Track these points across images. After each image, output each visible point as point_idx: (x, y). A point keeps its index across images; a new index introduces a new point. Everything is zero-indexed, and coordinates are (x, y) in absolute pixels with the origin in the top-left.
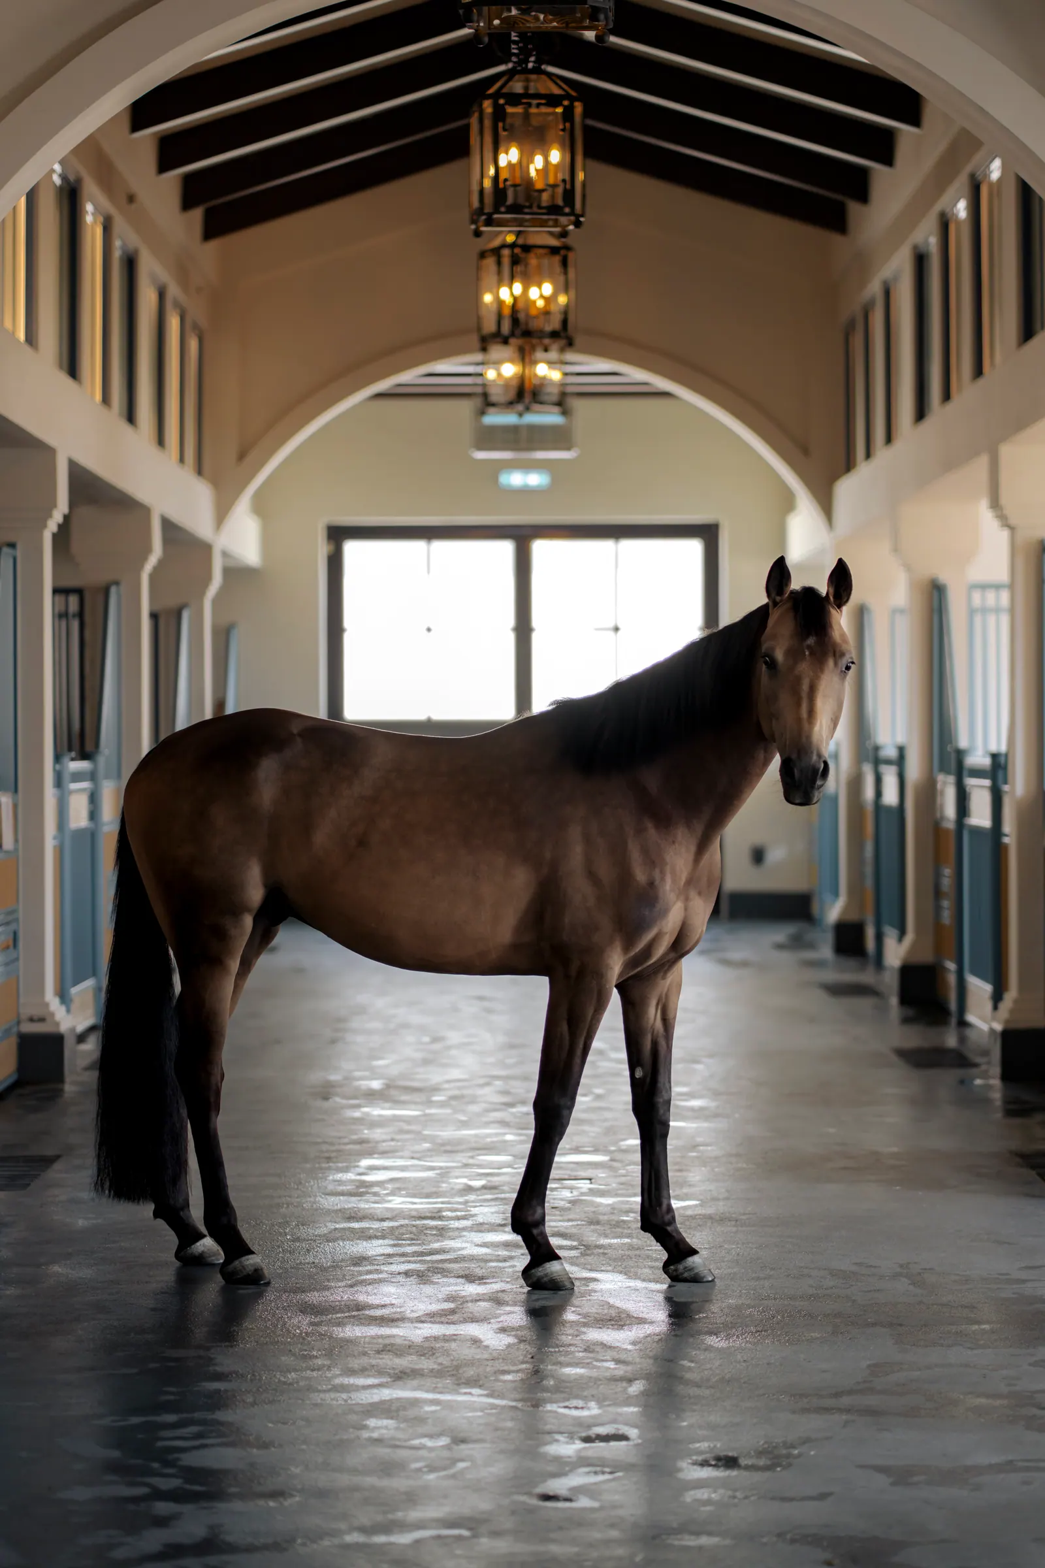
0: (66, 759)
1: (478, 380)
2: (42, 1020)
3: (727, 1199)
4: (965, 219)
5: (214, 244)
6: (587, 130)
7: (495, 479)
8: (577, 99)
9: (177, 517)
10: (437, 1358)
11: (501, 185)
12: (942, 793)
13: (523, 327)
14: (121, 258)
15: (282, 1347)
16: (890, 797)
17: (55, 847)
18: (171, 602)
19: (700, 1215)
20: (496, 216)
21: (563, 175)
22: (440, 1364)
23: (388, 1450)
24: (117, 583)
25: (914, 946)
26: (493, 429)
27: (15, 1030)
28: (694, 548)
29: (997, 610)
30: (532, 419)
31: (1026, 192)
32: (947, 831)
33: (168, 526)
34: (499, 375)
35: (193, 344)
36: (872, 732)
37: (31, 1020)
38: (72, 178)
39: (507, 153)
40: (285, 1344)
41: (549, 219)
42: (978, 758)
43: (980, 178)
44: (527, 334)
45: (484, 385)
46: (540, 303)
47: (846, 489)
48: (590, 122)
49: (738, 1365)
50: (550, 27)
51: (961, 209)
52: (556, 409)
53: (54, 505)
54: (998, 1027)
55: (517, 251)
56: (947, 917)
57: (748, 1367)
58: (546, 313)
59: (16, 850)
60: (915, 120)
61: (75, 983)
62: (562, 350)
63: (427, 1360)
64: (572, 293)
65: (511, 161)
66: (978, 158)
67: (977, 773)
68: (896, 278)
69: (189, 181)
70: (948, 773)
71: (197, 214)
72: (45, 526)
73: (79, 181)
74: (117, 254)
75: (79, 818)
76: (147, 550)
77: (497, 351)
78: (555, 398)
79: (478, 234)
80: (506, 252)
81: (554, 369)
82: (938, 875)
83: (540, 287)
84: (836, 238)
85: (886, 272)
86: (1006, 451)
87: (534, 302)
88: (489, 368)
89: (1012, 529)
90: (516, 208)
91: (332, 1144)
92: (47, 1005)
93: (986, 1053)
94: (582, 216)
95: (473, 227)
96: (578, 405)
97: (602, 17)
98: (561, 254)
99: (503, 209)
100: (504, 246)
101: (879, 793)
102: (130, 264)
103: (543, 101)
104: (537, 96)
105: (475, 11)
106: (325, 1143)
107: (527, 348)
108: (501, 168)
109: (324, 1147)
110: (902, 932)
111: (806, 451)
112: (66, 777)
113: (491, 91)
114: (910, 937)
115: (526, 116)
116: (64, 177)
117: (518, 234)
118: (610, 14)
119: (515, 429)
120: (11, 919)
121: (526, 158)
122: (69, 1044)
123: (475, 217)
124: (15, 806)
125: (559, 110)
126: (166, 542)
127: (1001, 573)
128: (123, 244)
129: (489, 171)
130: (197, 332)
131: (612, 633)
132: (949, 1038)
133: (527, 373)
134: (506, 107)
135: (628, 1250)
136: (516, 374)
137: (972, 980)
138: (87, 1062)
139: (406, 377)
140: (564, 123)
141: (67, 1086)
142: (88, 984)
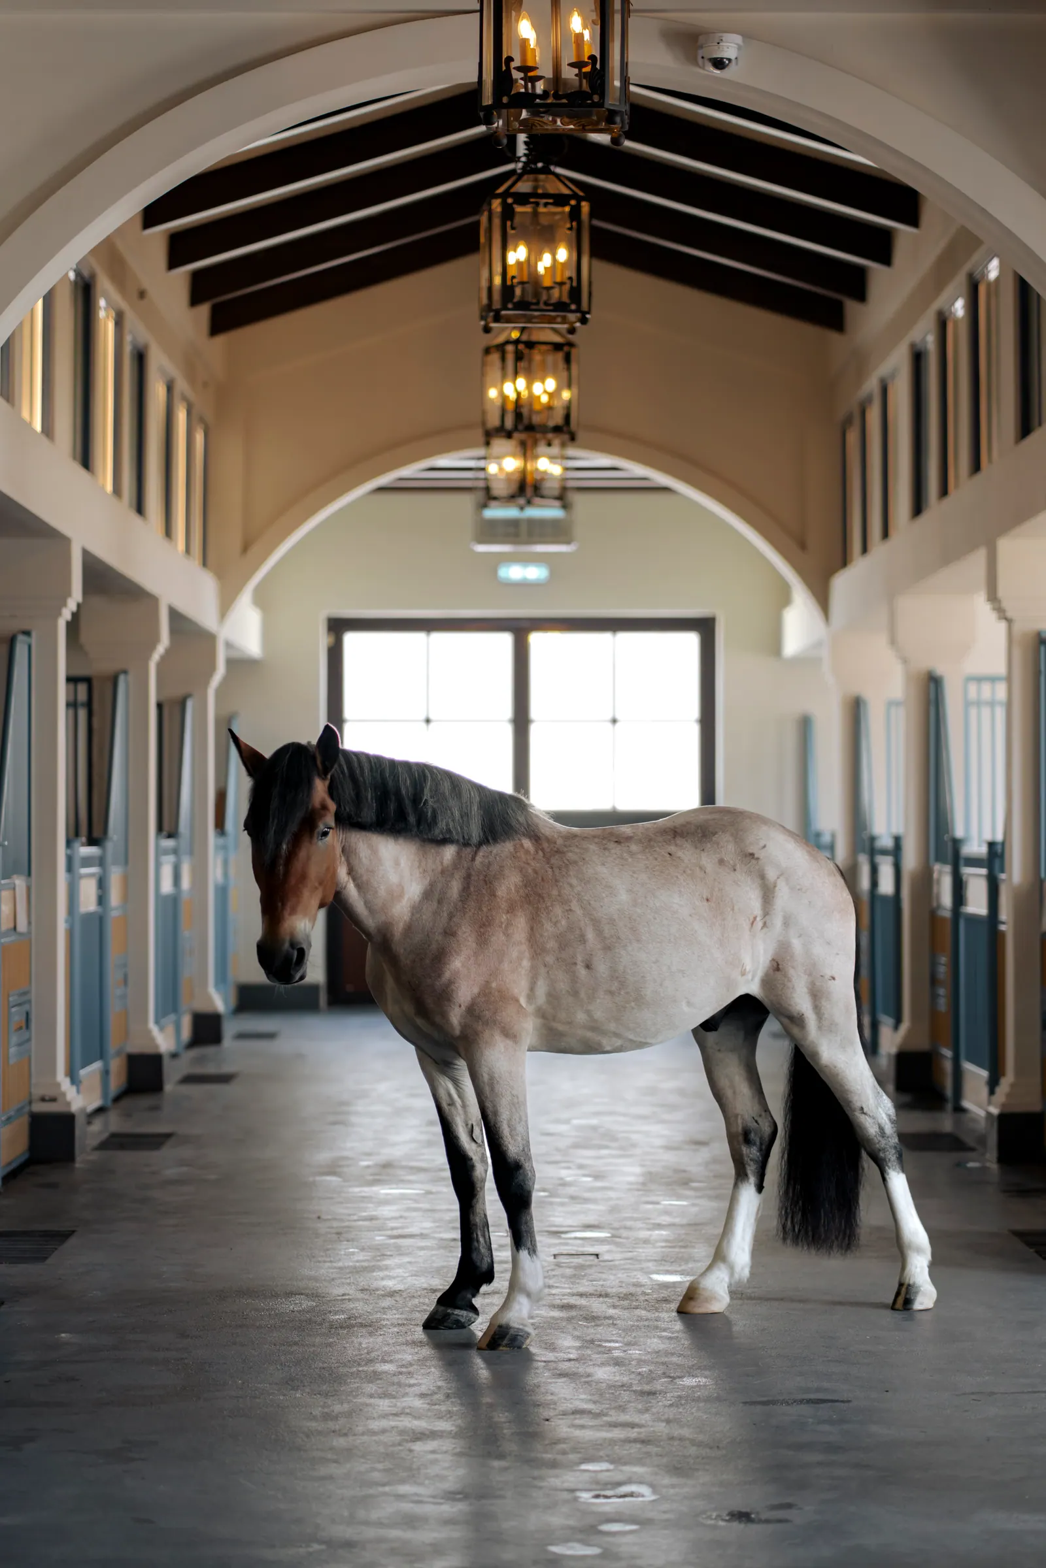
0: (76, 845)
1: (481, 475)
2: (53, 1100)
4: (963, 317)
5: (221, 339)
6: (594, 230)
7: (495, 572)
8: (583, 199)
9: (183, 607)
11: (509, 283)
12: (939, 882)
13: (526, 421)
14: (132, 355)
15: (303, 1409)
16: (886, 886)
17: (66, 930)
18: (176, 692)
20: (503, 312)
21: (571, 272)
23: (411, 1505)
24: (125, 672)
25: (910, 1032)
26: (493, 523)
27: (27, 1109)
28: (690, 641)
29: (992, 704)
30: (533, 512)
31: (1024, 289)
32: (943, 919)
33: (176, 616)
34: (501, 469)
35: (199, 438)
36: (868, 824)
37: (43, 1099)
38: (86, 273)
39: (515, 251)
40: (306, 1407)
41: (558, 316)
42: (975, 848)
43: (978, 277)
44: (530, 428)
45: (486, 479)
46: (544, 399)
47: (842, 584)
48: (596, 223)
49: (748, 1428)
50: (566, 129)
51: (959, 308)
52: (557, 503)
53: (68, 593)
54: (995, 1111)
55: (521, 347)
56: (943, 1004)
57: (757, 1430)
58: (549, 408)
59: (29, 932)
60: (914, 221)
61: (83, 1067)
62: (563, 445)
64: (575, 389)
65: (519, 259)
66: (976, 257)
67: (974, 862)
68: (893, 375)
69: (197, 278)
70: (944, 862)
71: (204, 310)
72: (59, 614)
73: (93, 276)
74: (128, 349)
75: (88, 902)
76: (156, 640)
77: (500, 445)
78: (556, 493)
79: (487, 330)
80: (510, 348)
81: (555, 463)
82: (933, 965)
83: (543, 382)
84: (833, 336)
85: (883, 369)
86: (1005, 545)
87: (539, 397)
88: (490, 463)
89: (1009, 621)
90: (523, 305)
91: (342, 1220)
92: (58, 1085)
93: (982, 1140)
94: (588, 313)
95: (483, 323)
96: (578, 500)
97: (618, 119)
98: (564, 350)
99: (510, 306)
100: (508, 342)
101: (874, 883)
102: (140, 358)
103: (551, 201)
104: (546, 195)
105: (495, 113)
106: (335, 1219)
107: (529, 443)
108: (509, 265)
109: (335, 1224)
110: (898, 1021)
111: (803, 546)
112: (78, 863)
113: (501, 190)
114: (905, 1026)
115: (535, 214)
116: (78, 272)
117: (523, 330)
118: (626, 117)
119: (514, 523)
120: (24, 999)
121: (534, 255)
122: (80, 1122)
123: (484, 314)
124: (29, 889)
125: (567, 209)
126: (173, 631)
127: (999, 666)
128: (134, 339)
129: (498, 268)
130: (203, 426)
131: (610, 725)
132: (945, 1123)
133: (529, 467)
134: (515, 206)
135: (638, 1321)
136: (518, 469)
137: (968, 1067)
138: (95, 1142)
139: (408, 471)
140: (572, 222)
141: (77, 1165)
142: (97, 1066)
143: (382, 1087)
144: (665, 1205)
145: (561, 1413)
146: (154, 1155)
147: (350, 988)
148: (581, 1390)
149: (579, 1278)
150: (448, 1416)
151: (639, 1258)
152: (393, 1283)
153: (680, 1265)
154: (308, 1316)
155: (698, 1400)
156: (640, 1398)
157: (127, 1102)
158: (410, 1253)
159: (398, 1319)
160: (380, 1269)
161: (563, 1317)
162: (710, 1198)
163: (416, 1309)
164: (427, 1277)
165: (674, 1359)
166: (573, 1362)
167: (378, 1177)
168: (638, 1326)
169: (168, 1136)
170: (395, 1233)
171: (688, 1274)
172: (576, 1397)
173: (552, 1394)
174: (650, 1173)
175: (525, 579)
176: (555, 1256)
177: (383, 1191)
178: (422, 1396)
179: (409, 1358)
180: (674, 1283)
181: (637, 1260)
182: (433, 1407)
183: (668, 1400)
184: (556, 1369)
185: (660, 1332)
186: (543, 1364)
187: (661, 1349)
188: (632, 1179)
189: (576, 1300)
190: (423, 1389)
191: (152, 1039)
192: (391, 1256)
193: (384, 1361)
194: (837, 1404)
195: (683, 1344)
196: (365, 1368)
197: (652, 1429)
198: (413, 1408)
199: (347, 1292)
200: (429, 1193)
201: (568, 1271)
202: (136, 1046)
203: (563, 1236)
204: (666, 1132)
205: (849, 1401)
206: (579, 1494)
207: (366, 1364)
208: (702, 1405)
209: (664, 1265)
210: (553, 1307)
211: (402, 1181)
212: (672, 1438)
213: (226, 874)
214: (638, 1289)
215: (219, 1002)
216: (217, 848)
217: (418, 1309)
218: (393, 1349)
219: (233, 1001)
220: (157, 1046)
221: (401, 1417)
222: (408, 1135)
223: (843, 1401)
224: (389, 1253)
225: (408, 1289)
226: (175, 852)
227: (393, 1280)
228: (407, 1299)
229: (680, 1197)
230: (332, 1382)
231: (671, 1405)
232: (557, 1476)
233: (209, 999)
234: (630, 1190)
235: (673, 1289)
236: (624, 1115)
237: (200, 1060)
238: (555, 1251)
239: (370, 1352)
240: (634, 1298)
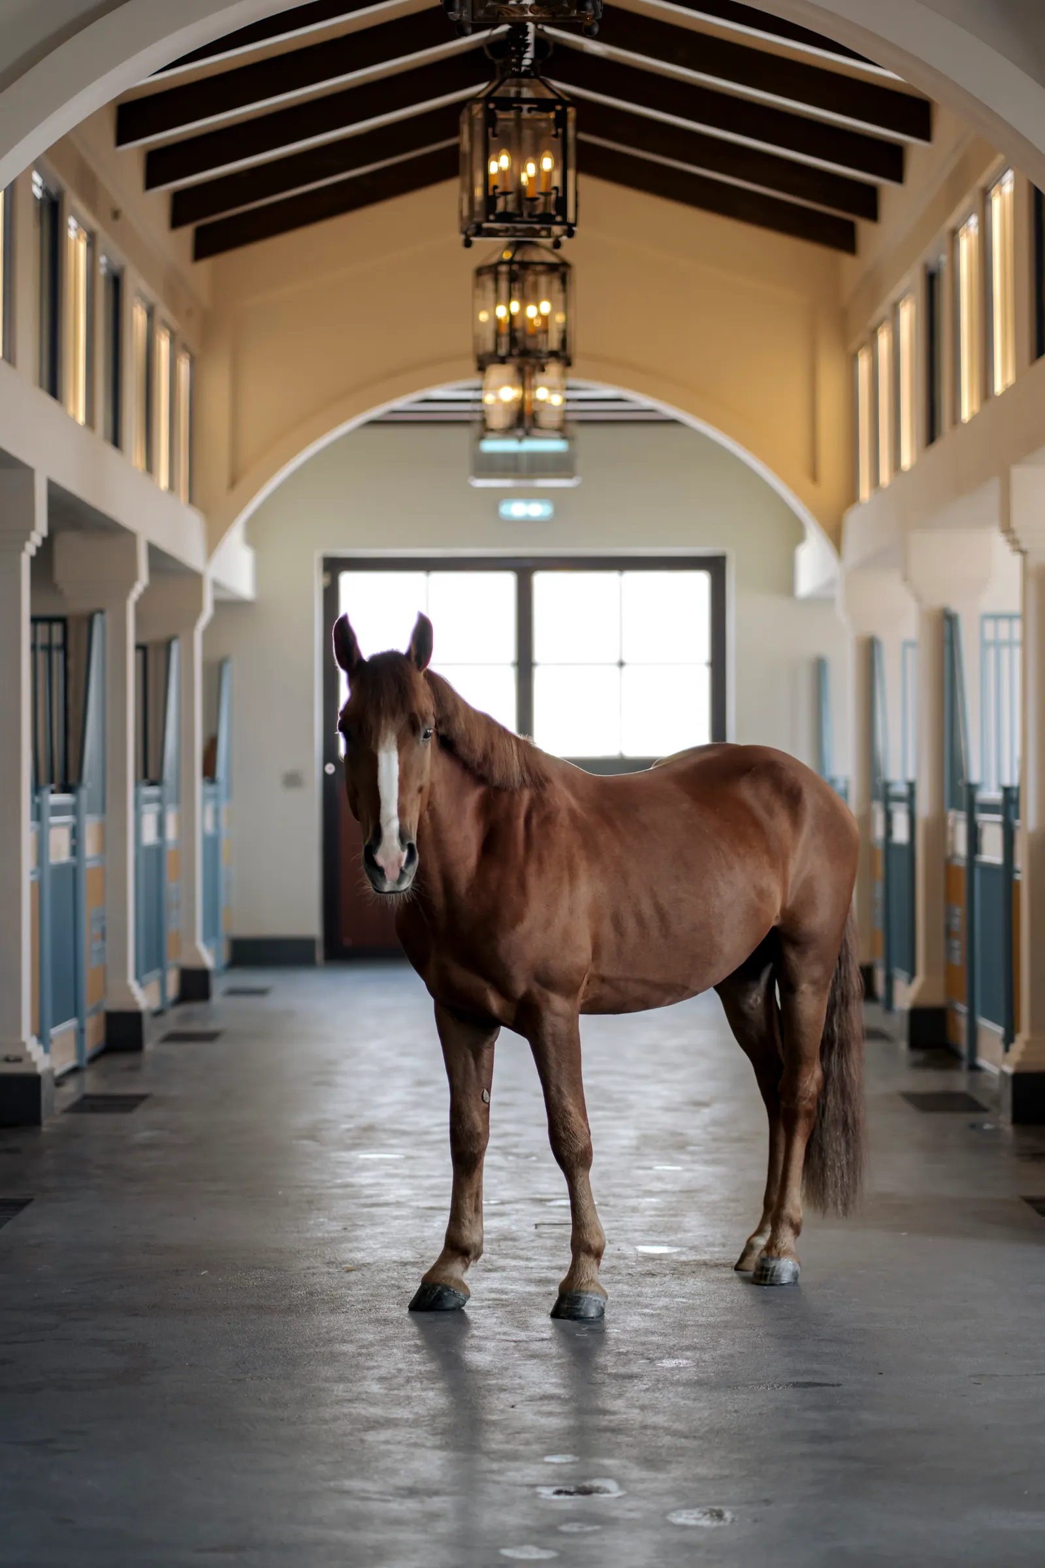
0: (46, 792)
1: (477, 407)
2: (18, 1060)
3: (724, 1245)
4: (976, 235)
5: (206, 265)
7: (496, 509)
8: (570, 105)
9: (165, 544)
10: (412, 1407)
11: (491, 193)
12: (953, 830)
13: (520, 346)
14: (106, 277)
15: (252, 1394)
16: (901, 834)
17: (32, 883)
18: (156, 634)
19: (695, 1261)
20: (486, 225)
21: (555, 182)
22: (417, 1413)
23: (358, 1503)
24: (102, 612)
25: (925, 987)
26: (492, 456)
28: (700, 581)
29: (1010, 644)
30: (532, 445)
31: (1038, 202)
32: (958, 869)
33: (155, 553)
34: (498, 399)
35: (184, 367)
36: (883, 770)
37: (8, 1060)
38: (53, 191)
39: (497, 160)
41: (543, 229)
42: (991, 794)
43: (990, 191)
44: (525, 353)
45: (482, 412)
46: (538, 322)
47: (856, 520)
49: (728, 1416)
51: (972, 225)
52: (558, 435)
53: (31, 527)
54: (1009, 1069)
55: (515, 267)
56: (958, 958)
57: (738, 1417)
58: (544, 331)
60: (924, 133)
61: (56, 1023)
62: (560, 373)
63: (402, 1410)
64: (570, 311)
65: (501, 168)
66: (989, 171)
67: (989, 808)
68: (905, 299)
69: (178, 197)
70: (959, 808)
71: (187, 233)
72: (23, 549)
73: (60, 194)
74: (102, 271)
75: (60, 852)
76: (133, 578)
77: (495, 373)
78: (556, 424)
79: (469, 244)
80: (503, 269)
81: (555, 393)
82: (949, 914)
83: (538, 305)
84: (845, 259)
85: (897, 293)
86: (1020, 474)
87: (532, 321)
88: (488, 393)
89: (1023, 553)
90: (506, 217)
92: (24, 1045)
93: (997, 1101)
94: (575, 225)
95: (463, 237)
96: (582, 433)
97: (589, 5)
98: (561, 271)
99: (492, 217)
100: (501, 262)
101: (889, 831)
102: (116, 282)
103: (535, 106)
104: (530, 101)
107: (527, 369)
108: (492, 175)
109: (306, 1191)
110: (912, 974)
111: (815, 480)
112: (46, 811)
114: (920, 979)
115: (518, 120)
116: (45, 191)
119: (514, 456)
121: (518, 165)
122: (46, 1086)
123: (464, 225)
125: (552, 115)
126: (153, 569)
127: (1013, 604)
128: (109, 261)
129: (479, 178)
130: (188, 355)
131: (617, 669)
132: (960, 1082)
133: (527, 396)
134: (497, 112)
135: (618, 1296)
136: (516, 399)
137: (984, 1023)
138: (66, 1104)
139: (400, 403)
140: (557, 129)
141: (44, 1129)
142: (70, 1024)
143: (373, 1046)
144: (658, 1170)
145: (529, 1399)
146: (126, 1119)
147: (347, 942)
148: (552, 1373)
149: (559, 1250)
150: (407, 1402)
151: (625, 1228)
152: (362, 1255)
153: (668, 1236)
154: (268, 1291)
155: (678, 1383)
156: (614, 1381)
157: (103, 1063)
158: (383, 1223)
159: (364, 1294)
160: (349, 1240)
161: (539, 1293)
162: (706, 1163)
163: (383, 1284)
164: (398, 1248)
165: (655, 1338)
166: (545, 1342)
167: (357, 1141)
168: (618, 1302)
169: (142, 1098)
170: (369, 1201)
171: (677, 1246)
172: (546, 1381)
173: (520, 1377)
174: (645, 1137)
175: (528, 516)
176: (536, 1226)
177: (362, 1156)
178: (381, 1379)
179: (370, 1337)
180: (661, 1255)
181: (623, 1230)
182: (391, 1392)
183: (645, 1384)
184: (526, 1350)
185: (642, 1309)
186: (513, 1344)
187: (641, 1327)
188: (625, 1142)
189: (554, 1274)
190: (383, 1372)
191: (132, 996)
192: (363, 1226)
193: (344, 1341)
194: (825, 1388)
195: (665, 1323)
196: (323, 1350)
197: (624, 1416)
198: (369, 1393)
199: (311, 1265)
200: (409, 1158)
201: (549, 1243)
202: (114, 1003)
203: (548, 1204)
204: (665, 1093)
205: (839, 1385)
206: (539, 1490)
207: (324, 1345)
208: (681, 1389)
209: (652, 1235)
210: (530, 1281)
211: (383, 1145)
212: (645, 1427)
213: (217, 824)
214: (622, 1262)
215: (208, 957)
216: (205, 797)
217: (386, 1284)
218: (355, 1327)
219: (225, 956)
220: (136, 1004)
221: (356, 1403)
222: (397, 1095)
223: (833, 1385)
224: (361, 1223)
225: (377, 1262)
226: (159, 800)
227: (362, 1253)
228: (376, 1273)
229: (674, 1162)
230: (285, 1364)
231: (647, 1390)
232: (518, 1470)
233: (197, 954)
234: (622, 1154)
235: (658, 1262)
236: (622, 1074)
237: (187, 1018)
238: (537, 1220)
239: (330, 1332)
240: (616, 1272)
